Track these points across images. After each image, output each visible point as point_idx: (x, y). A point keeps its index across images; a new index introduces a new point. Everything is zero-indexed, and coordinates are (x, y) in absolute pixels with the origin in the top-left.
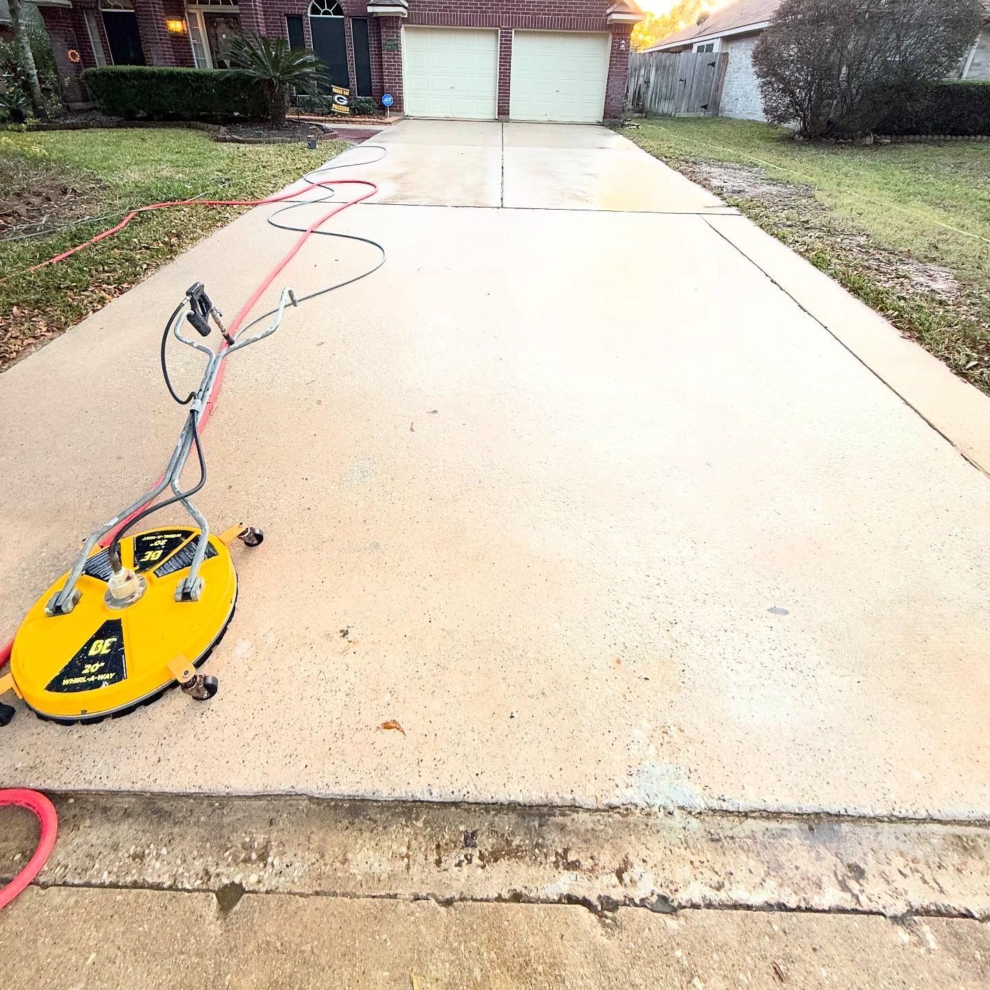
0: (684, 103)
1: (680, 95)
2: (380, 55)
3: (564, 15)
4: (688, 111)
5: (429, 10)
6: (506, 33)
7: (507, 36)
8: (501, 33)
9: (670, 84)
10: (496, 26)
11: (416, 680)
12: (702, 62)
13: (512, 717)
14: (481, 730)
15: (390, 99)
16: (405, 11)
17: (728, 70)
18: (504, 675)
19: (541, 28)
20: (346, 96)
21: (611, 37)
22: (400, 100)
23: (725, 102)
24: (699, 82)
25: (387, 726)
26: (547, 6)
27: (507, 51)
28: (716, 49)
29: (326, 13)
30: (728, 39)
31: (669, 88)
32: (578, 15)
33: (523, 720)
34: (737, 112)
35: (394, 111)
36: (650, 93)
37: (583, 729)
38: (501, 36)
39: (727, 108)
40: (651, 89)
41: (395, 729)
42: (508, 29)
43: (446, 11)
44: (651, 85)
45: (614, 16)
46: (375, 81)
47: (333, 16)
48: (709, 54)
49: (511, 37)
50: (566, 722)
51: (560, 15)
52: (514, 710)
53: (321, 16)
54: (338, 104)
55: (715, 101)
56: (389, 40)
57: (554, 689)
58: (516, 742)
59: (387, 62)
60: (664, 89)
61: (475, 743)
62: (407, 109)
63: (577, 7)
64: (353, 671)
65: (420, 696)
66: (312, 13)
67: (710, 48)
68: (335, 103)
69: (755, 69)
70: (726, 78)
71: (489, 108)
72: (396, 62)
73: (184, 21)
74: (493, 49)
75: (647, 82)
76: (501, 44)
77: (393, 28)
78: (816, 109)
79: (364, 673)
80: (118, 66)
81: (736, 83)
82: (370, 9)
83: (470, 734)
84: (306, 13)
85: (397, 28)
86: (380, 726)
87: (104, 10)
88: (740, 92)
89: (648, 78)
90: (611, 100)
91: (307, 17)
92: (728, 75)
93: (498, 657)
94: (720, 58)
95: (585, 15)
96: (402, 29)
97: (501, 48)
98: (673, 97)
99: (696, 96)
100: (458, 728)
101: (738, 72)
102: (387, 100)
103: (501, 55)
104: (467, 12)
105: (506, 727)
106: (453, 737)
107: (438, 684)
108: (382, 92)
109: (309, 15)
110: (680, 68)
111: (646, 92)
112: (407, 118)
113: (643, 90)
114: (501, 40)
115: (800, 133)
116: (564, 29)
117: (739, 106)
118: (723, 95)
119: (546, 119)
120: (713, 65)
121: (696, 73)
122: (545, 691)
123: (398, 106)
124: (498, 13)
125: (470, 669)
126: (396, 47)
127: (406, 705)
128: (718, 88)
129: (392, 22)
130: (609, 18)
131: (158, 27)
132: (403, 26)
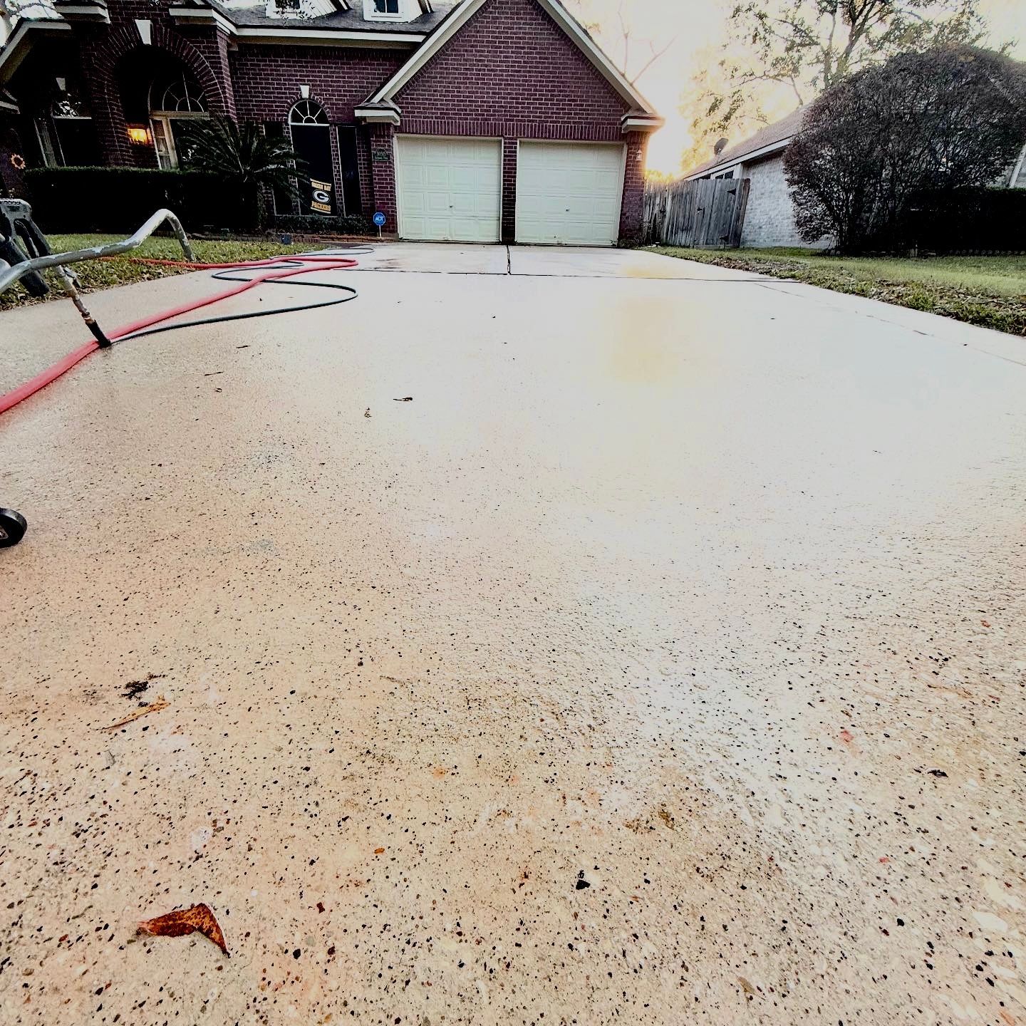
0: (703, 234)
1: (699, 225)
2: (369, 168)
3: (574, 123)
4: (706, 244)
5: (424, 118)
6: (509, 143)
7: (512, 148)
8: (505, 143)
9: (687, 214)
10: (498, 136)
11: (299, 791)
12: (721, 190)
13: (582, 885)
14: (484, 930)
15: (382, 218)
16: (398, 118)
17: (750, 197)
18: (549, 773)
19: (549, 138)
20: (327, 192)
21: (626, 148)
22: (393, 219)
23: (747, 232)
24: (719, 210)
25: (171, 926)
26: (555, 113)
27: (511, 165)
28: (736, 176)
29: (309, 120)
30: (749, 165)
31: (687, 217)
32: (590, 123)
33: (617, 893)
34: (761, 241)
35: (386, 231)
36: (666, 224)
37: (814, 918)
38: (505, 147)
39: (749, 238)
40: (667, 220)
41: (196, 936)
42: (512, 139)
43: (443, 118)
44: (668, 214)
45: (630, 122)
46: (364, 198)
47: (316, 124)
48: (728, 180)
49: (516, 148)
50: (752, 895)
51: (569, 123)
52: (586, 863)
53: (303, 124)
54: (318, 202)
55: (736, 233)
56: (380, 150)
57: (694, 806)
58: (603, 969)
59: (378, 175)
60: (681, 219)
61: (465, 975)
62: (402, 232)
63: (588, 114)
64: (124, 770)
65: (299, 832)
66: (293, 121)
67: (729, 175)
68: (315, 201)
69: (787, 176)
70: (748, 207)
71: (492, 230)
72: (388, 175)
73: (148, 130)
74: (495, 161)
75: (663, 212)
76: (505, 156)
77: (384, 137)
78: (854, 219)
79: (153, 775)
80: (70, 167)
81: (759, 211)
82: (358, 113)
83: (449, 945)
84: (287, 120)
85: (388, 136)
86: (148, 928)
87: (57, 117)
88: (764, 219)
89: (664, 207)
90: (627, 218)
91: (287, 124)
92: (749, 203)
93: (529, 732)
94: (741, 185)
95: (597, 124)
96: (395, 139)
97: (505, 160)
98: (691, 228)
99: (716, 226)
100: (411, 925)
101: (761, 198)
102: (379, 219)
103: (504, 168)
104: (467, 119)
105: (567, 918)
106: (390, 958)
107: (362, 800)
108: (372, 210)
109: (290, 122)
110: (699, 196)
111: (662, 223)
112: (401, 240)
113: (658, 220)
114: (505, 152)
115: (837, 248)
116: (574, 139)
117: (763, 234)
118: (745, 225)
119: (555, 242)
120: (733, 192)
121: (716, 201)
122: (669, 809)
123: (390, 228)
124: (501, 120)
125: (455, 761)
126: (388, 160)
127: (253, 856)
128: (740, 218)
129: (382, 130)
130: (624, 126)
131: (117, 132)
132: (395, 135)
